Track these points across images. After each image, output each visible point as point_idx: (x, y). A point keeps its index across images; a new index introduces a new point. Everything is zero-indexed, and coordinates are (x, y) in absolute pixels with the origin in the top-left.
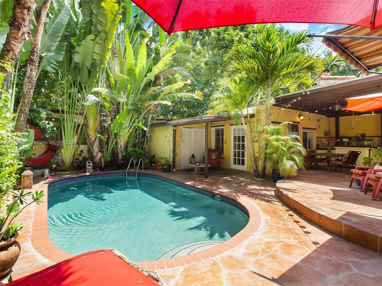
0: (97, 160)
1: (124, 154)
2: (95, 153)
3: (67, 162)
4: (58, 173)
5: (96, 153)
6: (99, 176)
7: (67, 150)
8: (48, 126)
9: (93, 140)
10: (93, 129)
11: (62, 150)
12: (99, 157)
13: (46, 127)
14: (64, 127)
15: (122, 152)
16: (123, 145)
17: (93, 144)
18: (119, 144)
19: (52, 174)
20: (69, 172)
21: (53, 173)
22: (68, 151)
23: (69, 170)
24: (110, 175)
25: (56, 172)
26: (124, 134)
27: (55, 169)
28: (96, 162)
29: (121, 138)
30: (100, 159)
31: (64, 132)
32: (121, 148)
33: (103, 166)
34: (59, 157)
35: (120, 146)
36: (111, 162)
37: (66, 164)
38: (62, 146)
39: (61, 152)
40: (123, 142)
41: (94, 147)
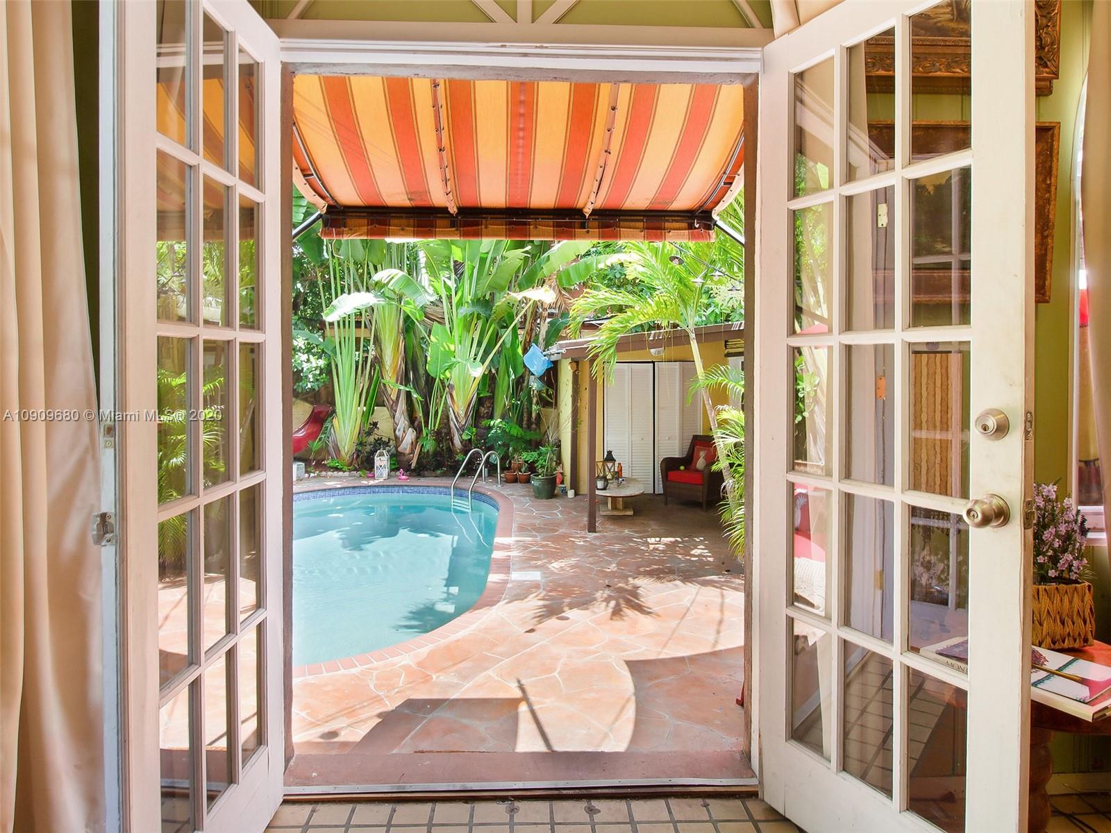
0: (406, 449)
1: (465, 437)
2: (399, 430)
3: (344, 448)
4: (324, 473)
5: (402, 429)
6: (396, 489)
7: (344, 422)
8: (305, 366)
9: (394, 397)
10: (392, 370)
11: (335, 421)
12: (410, 441)
13: (303, 369)
14: (337, 366)
15: (462, 429)
16: (462, 413)
17: (395, 408)
18: (451, 409)
19: (312, 475)
20: (347, 474)
21: (314, 473)
22: (347, 422)
23: (345, 468)
24: (421, 489)
25: (321, 471)
26: (461, 382)
27: (320, 466)
28: (404, 454)
29: (454, 394)
30: (414, 445)
31: (338, 377)
32: (457, 420)
33: (413, 465)
34: (328, 437)
35: (454, 413)
36: (436, 454)
37: (343, 453)
38: (334, 412)
39: (332, 425)
40: (460, 404)
41: (397, 415)
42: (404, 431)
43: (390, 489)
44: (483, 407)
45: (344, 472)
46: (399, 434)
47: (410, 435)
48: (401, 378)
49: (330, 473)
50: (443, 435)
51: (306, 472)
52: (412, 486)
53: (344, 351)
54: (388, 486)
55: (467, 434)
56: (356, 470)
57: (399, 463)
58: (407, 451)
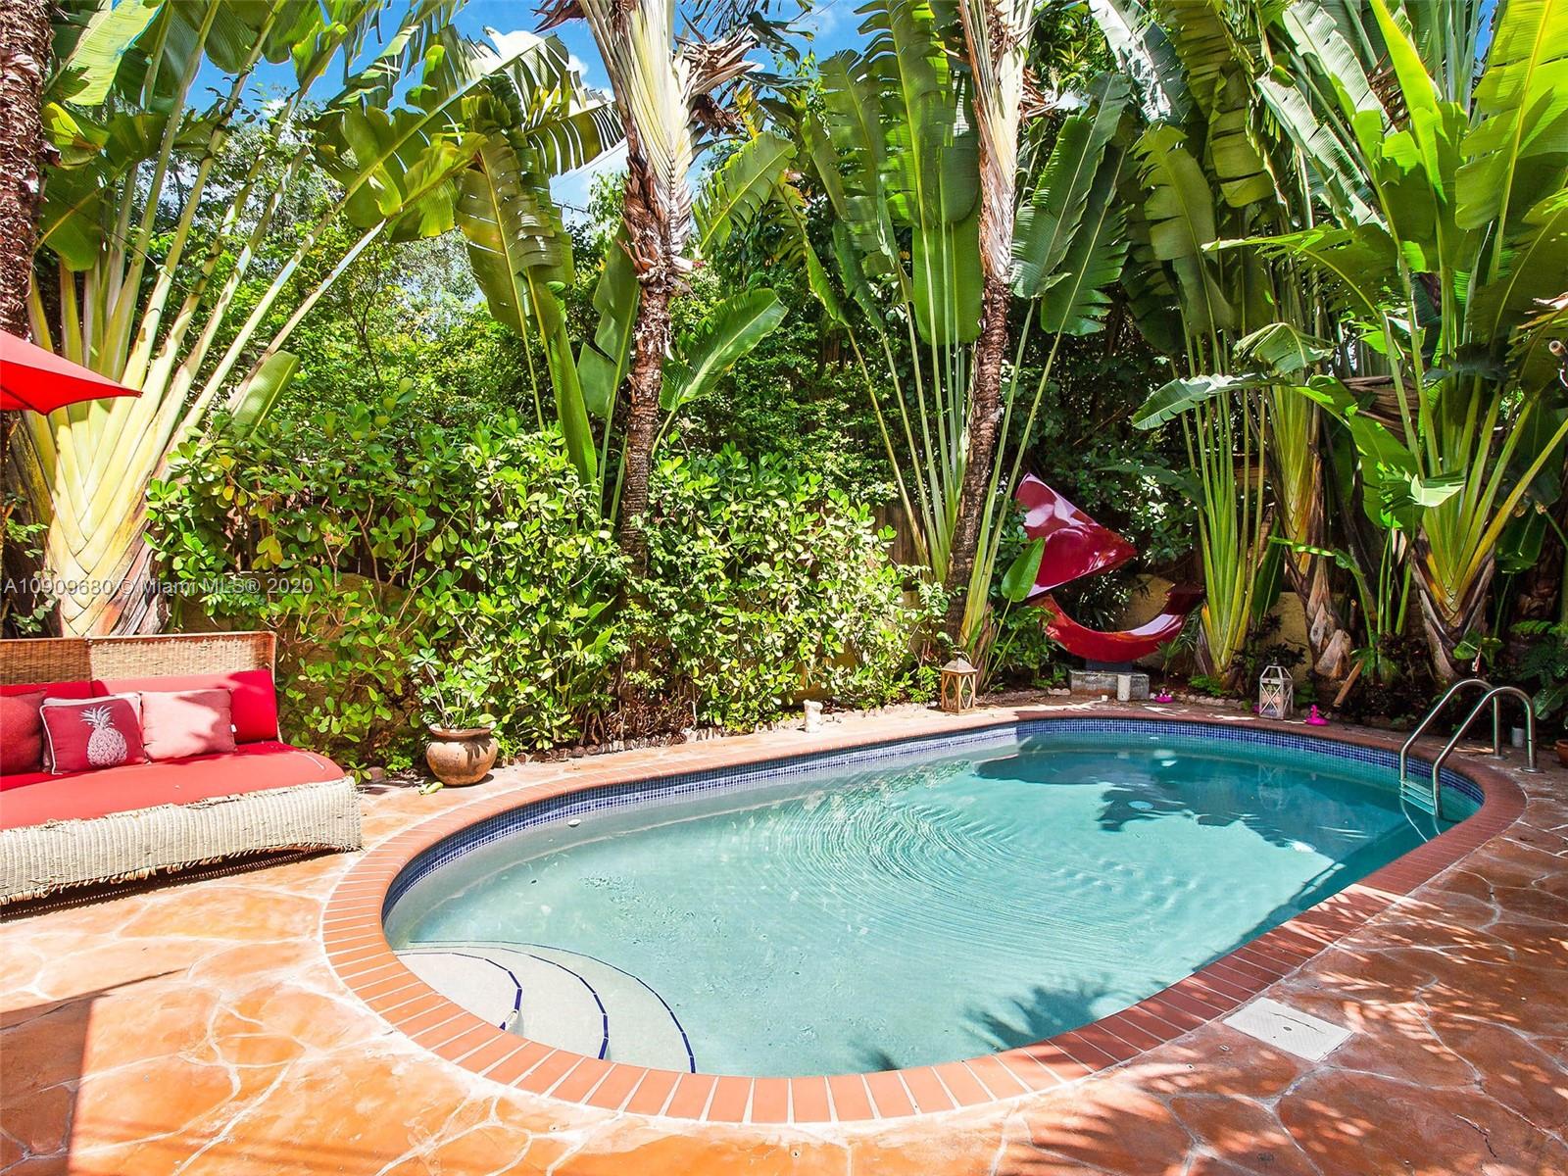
0: (1330, 668)
2: (1316, 632)
3: (1220, 657)
5: (1321, 632)
6: (1293, 740)
7: (1219, 612)
9: (1303, 570)
10: (1301, 520)
11: (1206, 612)
12: (1339, 655)
13: (1154, 526)
14: (1207, 521)
15: (1454, 637)
16: (1454, 605)
17: (1307, 592)
18: (1423, 593)
19: (1162, 696)
22: (1225, 613)
23: (1219, 692)
24: (1342, 747)
25: (1178, 692)
26: (1449, 535)
27: (1181, 682)
28: (1327, 679)
29: (1431, 561)
30: (1346, 662)
31: (1209, 539)
32: (1440, 618)
33: (1338, 700)
34: (1195, 639)
35: (1432, 603)
36: (1397, 683)
37: (1218, 667)
38: (1204, 595)
39: (1201, 619)
40: (1448, 582)
41: (1311, 603)
42: (1326, 635)
43: (1279, 738)
44: (1530, 595)
45: (1217, 697)
46: (1316, 639)
47: (1337, 645)
48: (1318, 533)
49: (1192, 698)
50: (1409, 646)
51: (1151, 690)
52: (1325, 739)
53: (1219, 494)
54: (1276, 732)
55: (1467, 649)
56: (1239, 697)
57: (1312, 695)
58: (1334, 673)
